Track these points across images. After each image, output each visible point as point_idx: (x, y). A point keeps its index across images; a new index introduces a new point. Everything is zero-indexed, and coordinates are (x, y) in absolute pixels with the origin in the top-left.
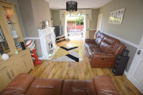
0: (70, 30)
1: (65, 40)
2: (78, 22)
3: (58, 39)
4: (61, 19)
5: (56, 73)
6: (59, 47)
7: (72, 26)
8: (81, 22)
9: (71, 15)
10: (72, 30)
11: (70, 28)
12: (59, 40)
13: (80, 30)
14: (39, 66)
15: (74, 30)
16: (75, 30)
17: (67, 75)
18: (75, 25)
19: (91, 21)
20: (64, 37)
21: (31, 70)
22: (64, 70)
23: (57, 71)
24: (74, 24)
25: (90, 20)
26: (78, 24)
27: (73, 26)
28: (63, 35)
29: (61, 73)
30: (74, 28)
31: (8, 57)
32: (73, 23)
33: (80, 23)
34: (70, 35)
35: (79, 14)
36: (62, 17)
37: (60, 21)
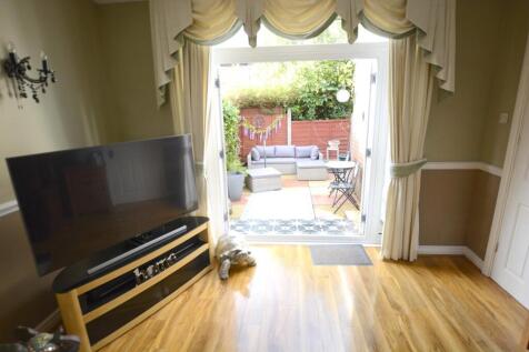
0: (257, 150)
2: (302, 103)
4: (163, 80)
7: (269, 128)
8: (319, 103)
9: (253, 40)
10: (269, 149)
11: (257, 136)
13: (314, 149)
16: (289, 148)
18: (284, 122)
19: (448, 86)
24: (279, 117)
25: (437, 83)
26: (304, 114)
30: (276, 138)
32: (276, 110)
33: (312, 112)
34: (255, 183)
35: (336, 31)
36: (175, 55)
37: (161, 94)
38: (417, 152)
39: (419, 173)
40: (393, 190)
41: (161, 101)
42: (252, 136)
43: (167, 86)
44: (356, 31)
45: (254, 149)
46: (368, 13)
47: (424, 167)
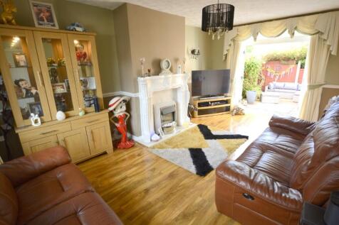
1: (228, 109)
3: (207, 104)
5: (130, 177)
6: (195, 125)
9: (255, 39)
10: (281, 84)
12: (209, 107)
14: (122, 151)
15: (288, 85)
16: (294, 85)
17: (143, 193)
18: (295, 69)
19: (334, 53)
20: (227, 102)
21: (105, 153)
22: (150, 180)
23: (137, 174)
24: (292, 66)
25: (330, 51)
27: (288, 70)
28: (228, 94)
29: (139, 182)
30: (288, 78)
31: (64, 117)
32: (290, 62)
35: (286, 34)
36: (230, 45)
37: (224, 57)
38: (321, 78)
39: (321, 89)
40: (307, 95)
41: (224, 59)
42: (272, 76)
43: (226, 55)
44: (293, 34)
45: (271, 84)
46: (299, 28)
47: (325, 86)
